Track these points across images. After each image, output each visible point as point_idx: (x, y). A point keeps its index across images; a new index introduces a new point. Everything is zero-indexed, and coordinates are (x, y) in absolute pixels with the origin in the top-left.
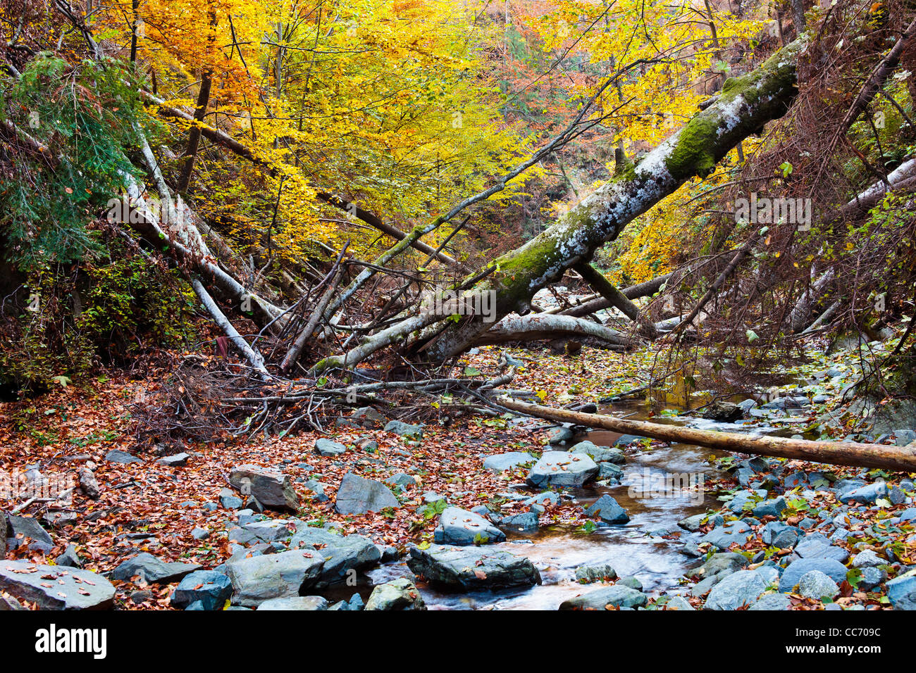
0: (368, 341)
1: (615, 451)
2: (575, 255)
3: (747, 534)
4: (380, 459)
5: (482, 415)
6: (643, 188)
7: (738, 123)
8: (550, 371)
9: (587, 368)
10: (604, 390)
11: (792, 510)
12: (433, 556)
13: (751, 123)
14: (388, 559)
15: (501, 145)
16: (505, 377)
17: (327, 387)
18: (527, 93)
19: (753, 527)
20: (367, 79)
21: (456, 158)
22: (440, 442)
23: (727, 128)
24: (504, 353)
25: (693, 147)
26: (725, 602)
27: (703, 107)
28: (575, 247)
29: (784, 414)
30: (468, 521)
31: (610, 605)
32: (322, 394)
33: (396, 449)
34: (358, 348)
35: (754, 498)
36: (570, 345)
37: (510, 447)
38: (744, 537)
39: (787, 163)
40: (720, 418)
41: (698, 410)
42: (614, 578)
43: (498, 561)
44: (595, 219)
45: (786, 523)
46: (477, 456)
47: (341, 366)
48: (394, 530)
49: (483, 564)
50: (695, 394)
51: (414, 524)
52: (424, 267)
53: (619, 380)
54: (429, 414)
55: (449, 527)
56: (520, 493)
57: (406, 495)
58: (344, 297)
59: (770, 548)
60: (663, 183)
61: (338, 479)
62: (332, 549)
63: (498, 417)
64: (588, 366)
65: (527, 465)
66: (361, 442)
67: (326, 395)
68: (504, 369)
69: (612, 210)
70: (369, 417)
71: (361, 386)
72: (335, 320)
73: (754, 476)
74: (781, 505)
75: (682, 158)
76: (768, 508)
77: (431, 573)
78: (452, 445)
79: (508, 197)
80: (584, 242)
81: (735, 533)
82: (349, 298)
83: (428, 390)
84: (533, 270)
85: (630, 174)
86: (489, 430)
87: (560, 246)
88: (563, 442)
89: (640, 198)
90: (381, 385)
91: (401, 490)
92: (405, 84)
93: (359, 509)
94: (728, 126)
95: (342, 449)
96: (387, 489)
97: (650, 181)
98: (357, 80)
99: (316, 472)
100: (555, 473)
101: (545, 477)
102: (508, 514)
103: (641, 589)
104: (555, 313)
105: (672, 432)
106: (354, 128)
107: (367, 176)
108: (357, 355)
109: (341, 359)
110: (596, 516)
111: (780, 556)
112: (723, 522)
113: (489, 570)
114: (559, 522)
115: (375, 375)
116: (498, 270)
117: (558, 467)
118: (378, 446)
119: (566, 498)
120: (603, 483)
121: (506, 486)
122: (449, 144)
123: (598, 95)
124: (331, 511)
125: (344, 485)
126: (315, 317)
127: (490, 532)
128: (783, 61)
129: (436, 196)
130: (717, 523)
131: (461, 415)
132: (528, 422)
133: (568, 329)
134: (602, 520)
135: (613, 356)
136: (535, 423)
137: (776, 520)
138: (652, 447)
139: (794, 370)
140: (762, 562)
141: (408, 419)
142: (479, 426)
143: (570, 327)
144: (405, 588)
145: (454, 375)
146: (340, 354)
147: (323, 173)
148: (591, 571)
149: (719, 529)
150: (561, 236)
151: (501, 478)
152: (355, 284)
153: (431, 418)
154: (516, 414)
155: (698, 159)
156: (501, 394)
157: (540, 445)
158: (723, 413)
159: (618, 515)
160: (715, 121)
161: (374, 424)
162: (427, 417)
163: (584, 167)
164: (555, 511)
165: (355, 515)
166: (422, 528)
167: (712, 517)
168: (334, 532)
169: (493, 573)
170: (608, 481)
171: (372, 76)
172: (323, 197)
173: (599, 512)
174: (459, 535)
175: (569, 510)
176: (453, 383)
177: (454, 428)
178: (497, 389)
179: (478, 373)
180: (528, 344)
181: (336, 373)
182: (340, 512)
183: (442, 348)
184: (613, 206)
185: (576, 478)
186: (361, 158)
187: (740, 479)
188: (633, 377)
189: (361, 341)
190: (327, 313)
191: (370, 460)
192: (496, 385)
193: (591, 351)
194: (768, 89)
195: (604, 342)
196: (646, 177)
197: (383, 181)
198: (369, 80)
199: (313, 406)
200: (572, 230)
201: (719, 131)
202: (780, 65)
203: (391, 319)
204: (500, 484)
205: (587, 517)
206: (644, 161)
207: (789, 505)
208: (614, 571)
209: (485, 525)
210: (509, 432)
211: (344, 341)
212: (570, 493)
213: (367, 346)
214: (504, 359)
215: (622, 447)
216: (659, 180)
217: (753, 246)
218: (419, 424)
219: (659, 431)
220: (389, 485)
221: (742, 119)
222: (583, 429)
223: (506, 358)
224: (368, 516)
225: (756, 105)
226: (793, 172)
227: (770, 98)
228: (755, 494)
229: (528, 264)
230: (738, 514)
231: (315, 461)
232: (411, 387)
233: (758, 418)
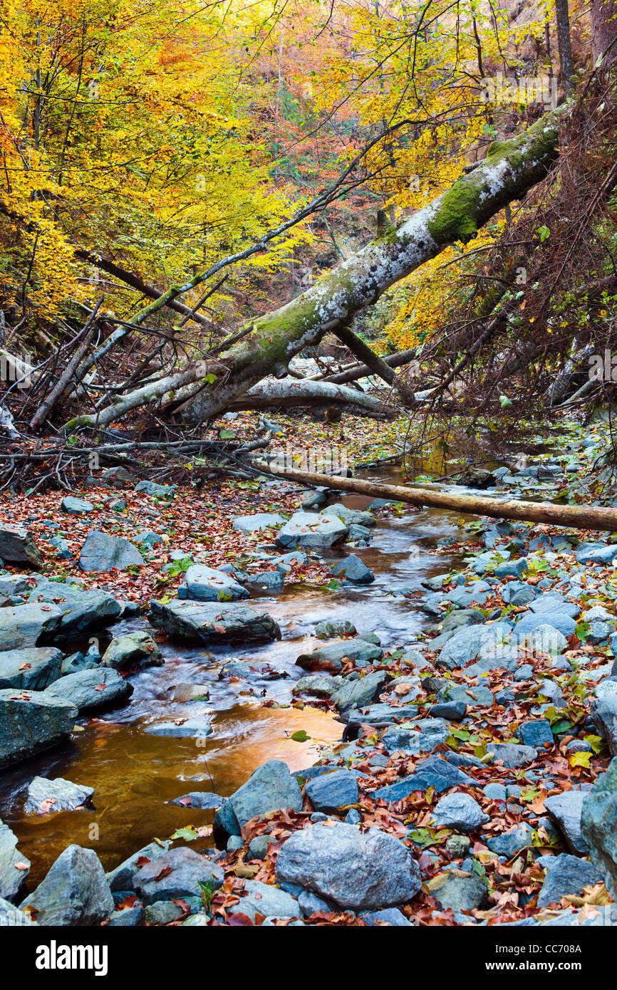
0: (121, 401)
1: (367, 514)
2: (334, 318)
3: (488, 593)
4: (129, 518)
5: (236, 478)
6: (404, 251)
7: (501, 188)
8: (308, 437)
9: (346, 435)
10: (361, 456)
11: (533, 571)
12: (173, 610)
13: (515, 189)
14: (129, 614)
15: (269, 209)
16: (261, 441)
17: (77, 446)
18: (299, 156)
19: (494, 587)
20: (131, 135)
21: (224, 221)
22: (191, 503)
23: (490, 193)
24: (262, 418)
25: (456, 211)
26: (458, 655)
27: (468, 171)
28: (334, 310)
29: (536, 481)
30: (213, 578)
31: (346, 658)
32: (72, 453)
33: (145, 509)
34: (110, 407)
35: (497, 559)
36: (330, 411)
37: (262, 509)
38: (484, 596)
39: (545, 227)
40: (472, 485)
41: (453, 476)
42: (353, 633)
43: (238, 616)
44: (356, 281)
45: (526, 583)
46: (228, 517)
47: (92, 425)
48: (138, 587)
49: (223, 619)
50: (451, 462)
51: (158, 582)
52: (180, 326)
53: (376, 447)
54: (182, 475)
55: (193, 585)
56: (267, 552)
57: (152, 553)
58: (97, 355)
59: (508, 606)
60: (425, 247)
61: (84, 537)
62: (71, 603)
63: (251, 480)
64: (347, 432)
65: (277, 526)
66: (109, 501)
67: (76, 454)
68: (261, 433)
69: (373, 273)
70: (120, 477)
71: (113, 446)
72: (89, 379)
73: (500, 539)
74: (523, 566)
75: (444, 222)
76: (509, 568)
77: (171, 627)
78: (203, 506)
79: (276, 263)
80: (343, 305)
81: (475, 592)
82: (102, 356)
83: (179, 451)
84: (291, 333)
85: (392, 237)
86: (242, 493)
87: (319, 308)
88: (316, 506)
89: (401, 262)
90: (133, 446)
91: (147, 548)
92: (170, 141)
93: (104, 566)
94: (492, 190)
95: (89, 507)
96: (133, 547)
97: (412, 245)
98: (121, 134)
99: (62, 529)
100: (304, 534)
101: (294, 537)
102: (254, 573)
103: (378, 644)
104: (317, 379)
105: (422, 496)
106: (115, 184)
107: (128, 235)
108: (109, 414)
109: (93, 418)
110: (341, 576)
111: (516, 613)
112: (465, 582)
113: (229, 624)
114: (304, 581)
115: (129, 436)
116: (255, 331)
117: (307, 528)
118: (126, 506)
119: (314, 558)
120: (352, 545)
121: (255, 546)
122: (216, 206)
123: (363, 155)
124: (74, 568)
125: (89, 541)
126: (66, 374)
127: (234, 590)
128: (548, 126)
129: (202, 260)
130: (458, 583)
131: (214, 478)
132: (281, 485)
133: (329, 395)
134: (348, 579)
135: (372, 423)
136: (288, 486)
137: (516, 580)
138: (403, 512)
139: (550, 440)
140: (498, 619)
141: (160, 480)
142: (232, 488)
143: (331, 394)
144: (143, 640)
145: (210, 437)
146: (93, 413)
147: (83, 231)
148: (330, 627)
149: (461, 588)
150: (321, 298)
151: (250, 538)
152: (109, 342)
153: (183, 479)
154: (270, 477)
155: (460, 224)
156: (256, 457)
157: (293, 507)
158: (476, 480)
159: (363, 575)
160: (478, 185)
161: (125, 484)
162: (179, 477)
163: (355, 235)
164: (303, 570)
165: (98, 572)
166: (166, 585)
167: (455, 577)
168: (75, 587)
169: (233, 627)
170: (357, 543)
171: (135, 132)
172: (81, 255)
173: (344, 571)
174: (203, 592)
175: (315, 569)
176: (208, 444)
177: (206, 490)
178: (253, 453)
179: (233, 436)
180: (288, 410)
181: (87, 433)
182: (84, 568)
183: (197, 410)
184: (374, 269)
185: (325, 539)
186: (122, 216)
187: (487, 542)
188: (391, 444)
189: (113, 401)
190: (79, 371)
191: (119, 519)
192: (251, 449)
193: (351, 418)
194: (533, 154)
195: (364, 410)
196: (407, 240)
197: (145, 240)
198: (133, 135)
199: (62, 464)
200: (332, 293)
201: (483, 196)
202: (546, 130)
203: (146, 379)
204: (248, 544)
205: (333, 576)
206: (407, 224)
207: (530, 565)
208: (354, 627)
209: (230, 583)
210: (262, 495)
211: (97, 401)
212: (319, 553)
213: (120, 405)
214: (262, 424)
215: (373, 510)
216: (421, 244)
217: (509, 312)
218: (170, 485)
219: (410, 495)
220: (135, 543)
221: (506, 184)
222: (338, 493)
223: (265, 423)
224: (113, 574)
225: (520, 170)
226: (550, 236)
227: (535, 164)
228: (498, 555)
229: (287, 327)
230: (480, 574)
231: (61, 519)
232: (164, 448)
233: (510, 485)
